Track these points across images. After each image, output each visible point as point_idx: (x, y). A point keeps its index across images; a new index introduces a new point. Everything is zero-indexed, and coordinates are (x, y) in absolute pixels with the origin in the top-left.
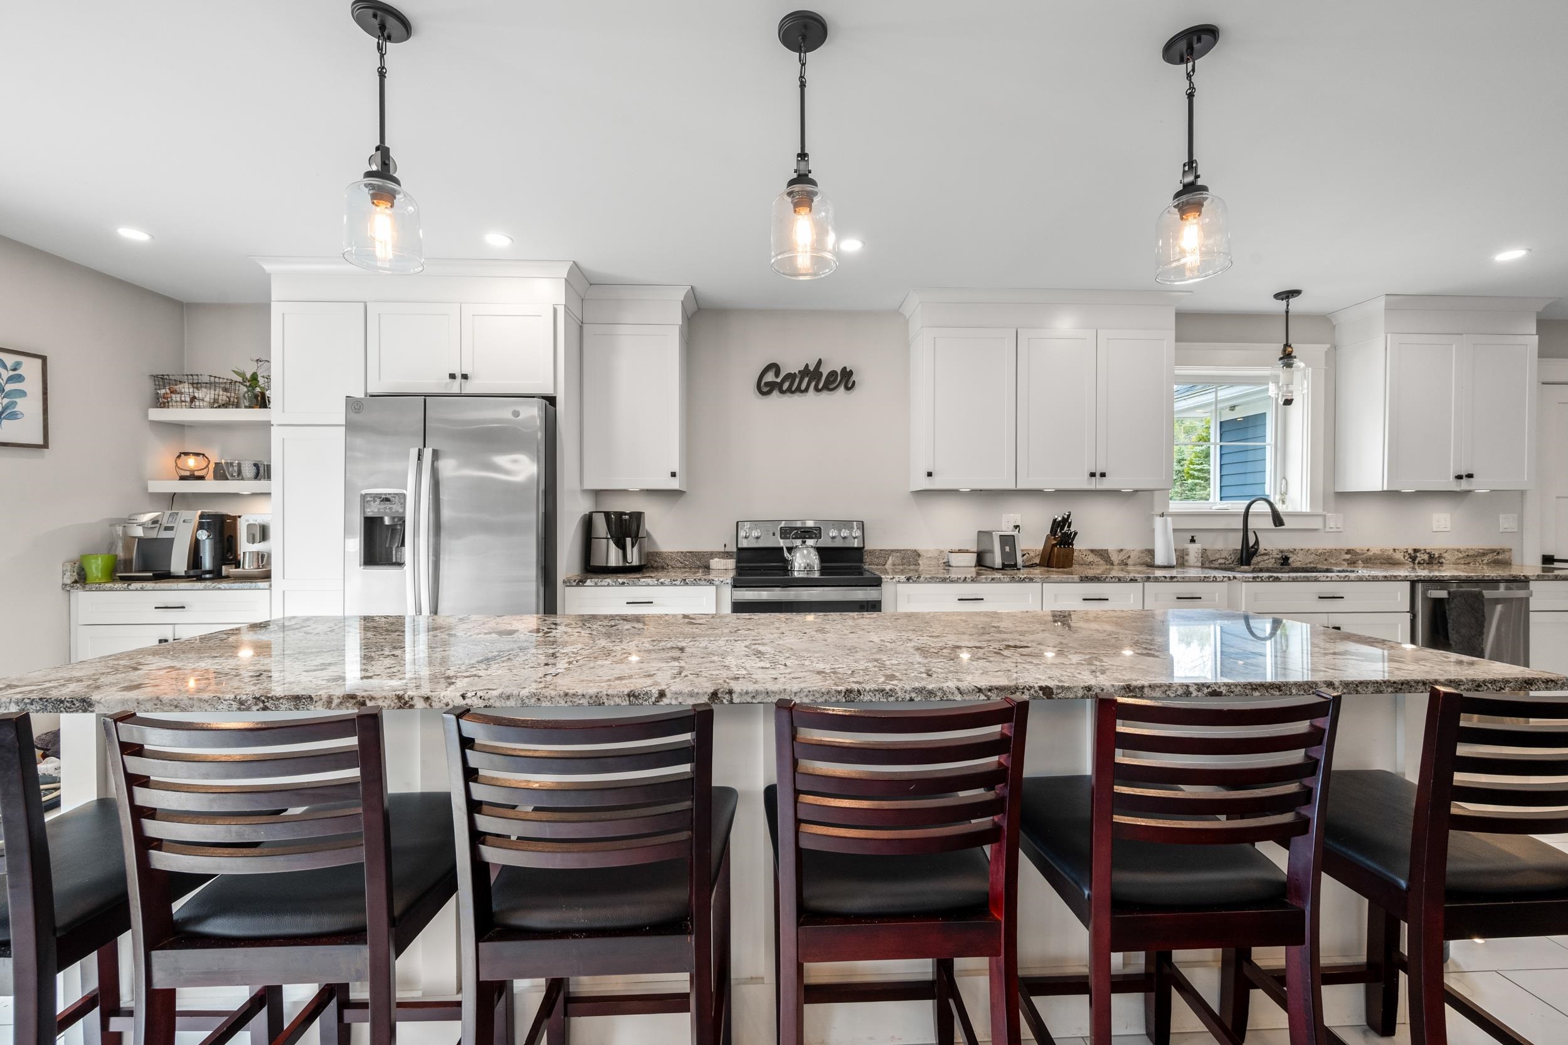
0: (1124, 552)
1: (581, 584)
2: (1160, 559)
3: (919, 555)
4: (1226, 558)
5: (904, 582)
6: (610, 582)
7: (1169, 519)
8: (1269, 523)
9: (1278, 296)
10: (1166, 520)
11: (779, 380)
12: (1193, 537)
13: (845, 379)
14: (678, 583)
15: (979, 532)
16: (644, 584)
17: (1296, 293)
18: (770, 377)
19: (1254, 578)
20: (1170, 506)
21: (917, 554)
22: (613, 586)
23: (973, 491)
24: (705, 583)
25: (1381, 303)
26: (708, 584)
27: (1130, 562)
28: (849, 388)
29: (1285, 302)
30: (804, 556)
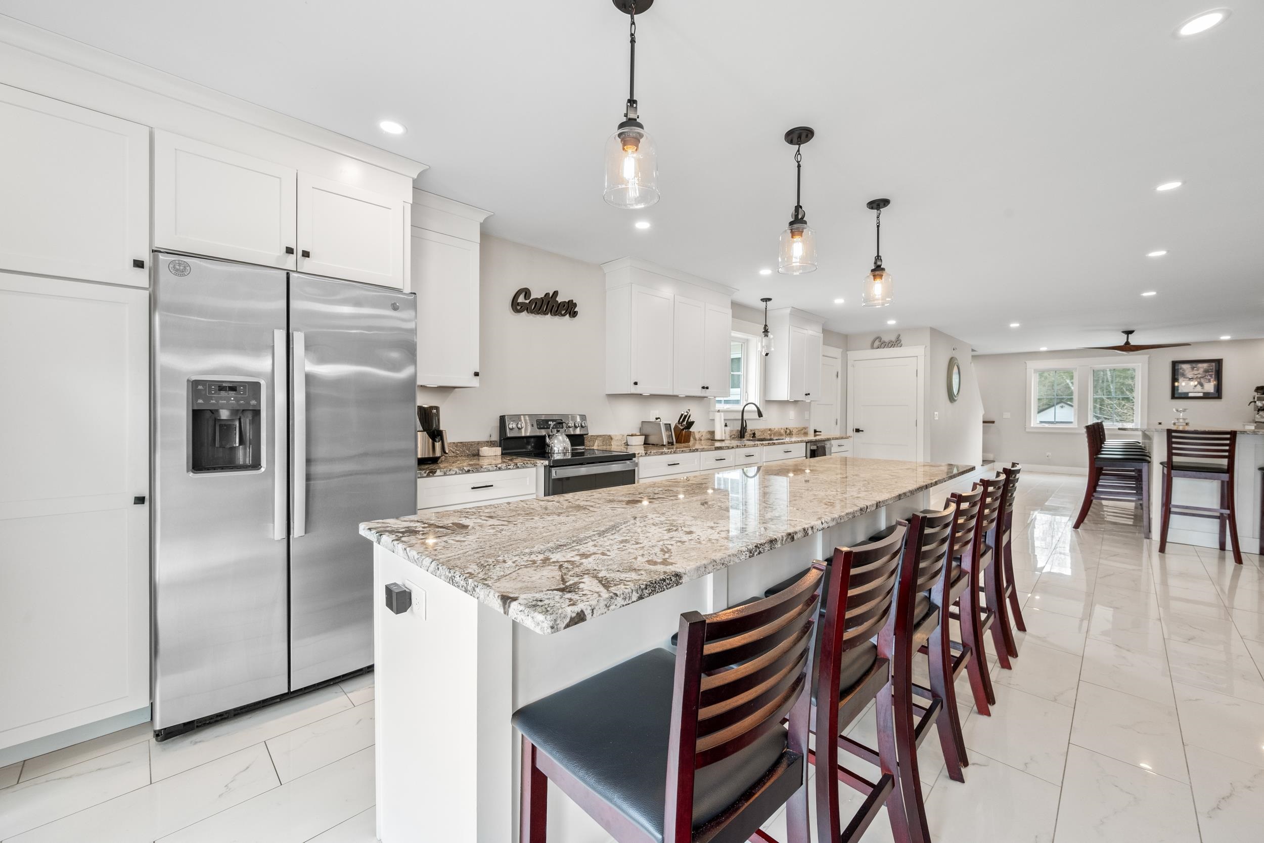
0: (701, 433)
1: (431, 474)
2: (717, 437)
3: (612, 439)
4: (734, 435)
5: (644, 456)
6: (458, 471)
7: (722, 414)
8: (756, 416)
9: (763, 300)
10: (721, 415)
11: (527, 301)
12: (726, 424)
13: (569, 309)
14: (511, 467)
15: (642, 422)
16: (486, 470)
17: (770, 299)
18: (521, 299)
19: (769, 443)
20: (717, 406)
21: (610, 438)
22: (460, 474)
23: (651, 395)
24: (532, 465)
25: (788, 311)
26: (533, 466)
27: (703, 438)
28: (574, 314)
29: (765, 303)
30: (559, 442)
